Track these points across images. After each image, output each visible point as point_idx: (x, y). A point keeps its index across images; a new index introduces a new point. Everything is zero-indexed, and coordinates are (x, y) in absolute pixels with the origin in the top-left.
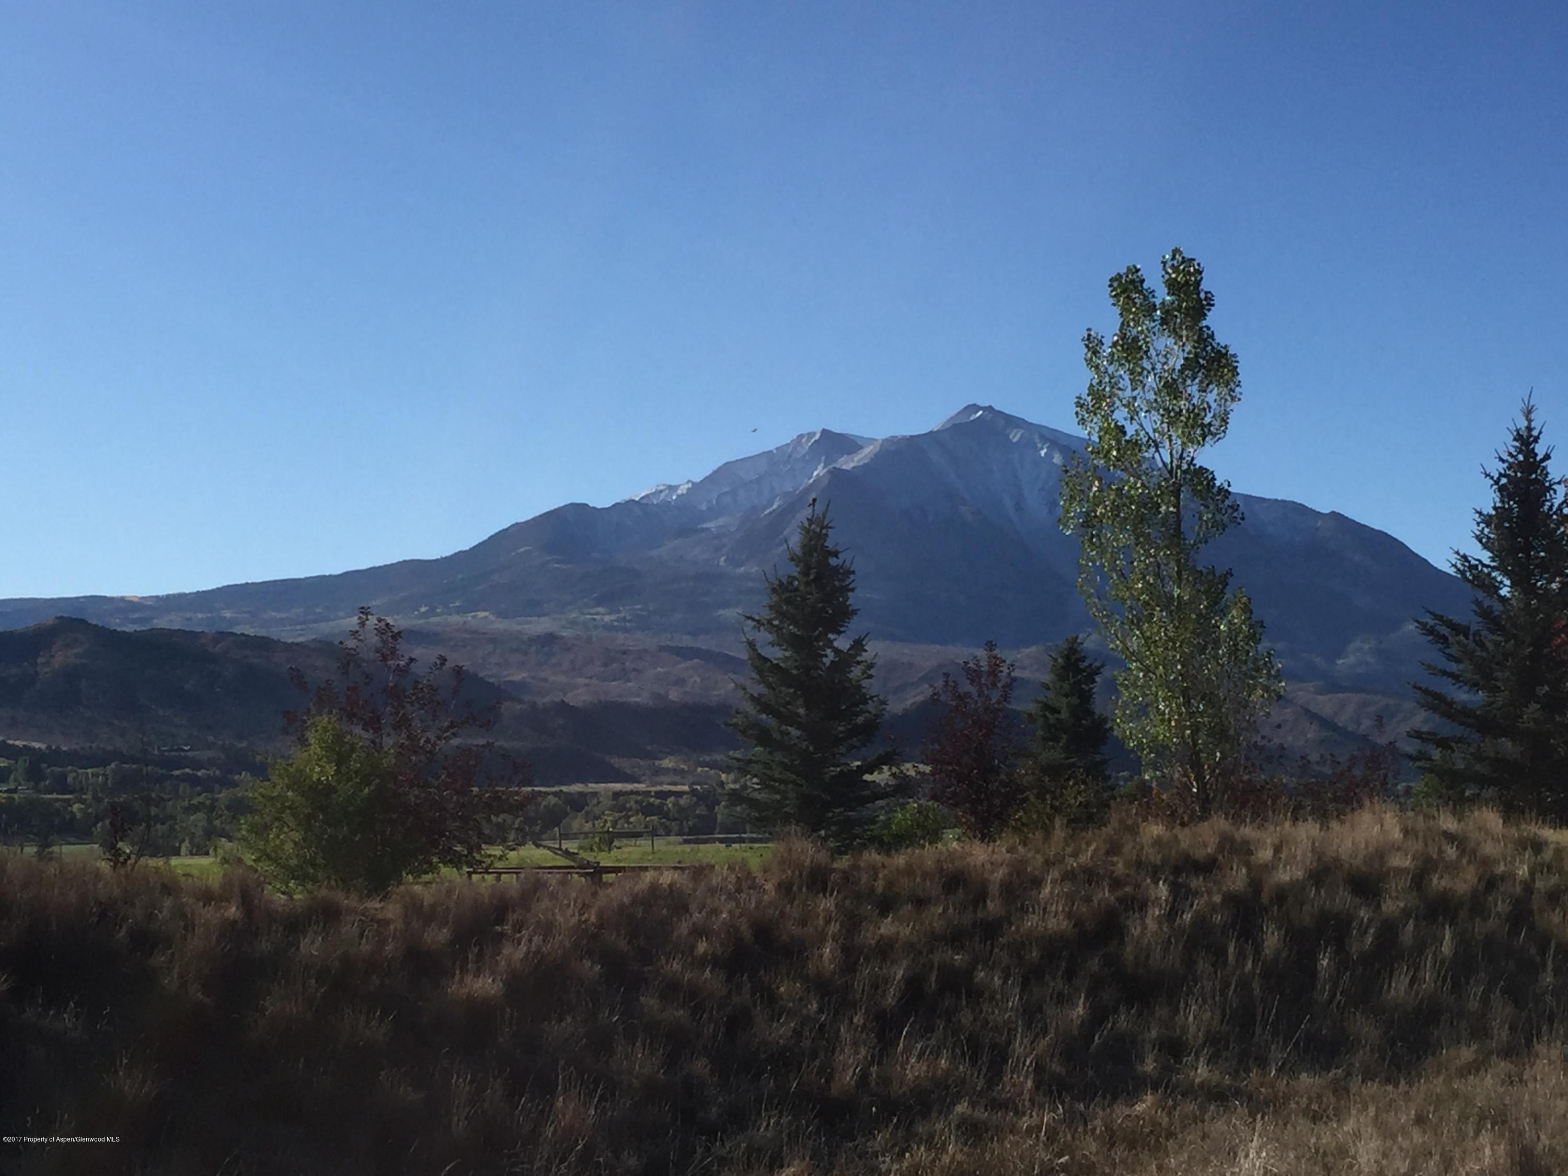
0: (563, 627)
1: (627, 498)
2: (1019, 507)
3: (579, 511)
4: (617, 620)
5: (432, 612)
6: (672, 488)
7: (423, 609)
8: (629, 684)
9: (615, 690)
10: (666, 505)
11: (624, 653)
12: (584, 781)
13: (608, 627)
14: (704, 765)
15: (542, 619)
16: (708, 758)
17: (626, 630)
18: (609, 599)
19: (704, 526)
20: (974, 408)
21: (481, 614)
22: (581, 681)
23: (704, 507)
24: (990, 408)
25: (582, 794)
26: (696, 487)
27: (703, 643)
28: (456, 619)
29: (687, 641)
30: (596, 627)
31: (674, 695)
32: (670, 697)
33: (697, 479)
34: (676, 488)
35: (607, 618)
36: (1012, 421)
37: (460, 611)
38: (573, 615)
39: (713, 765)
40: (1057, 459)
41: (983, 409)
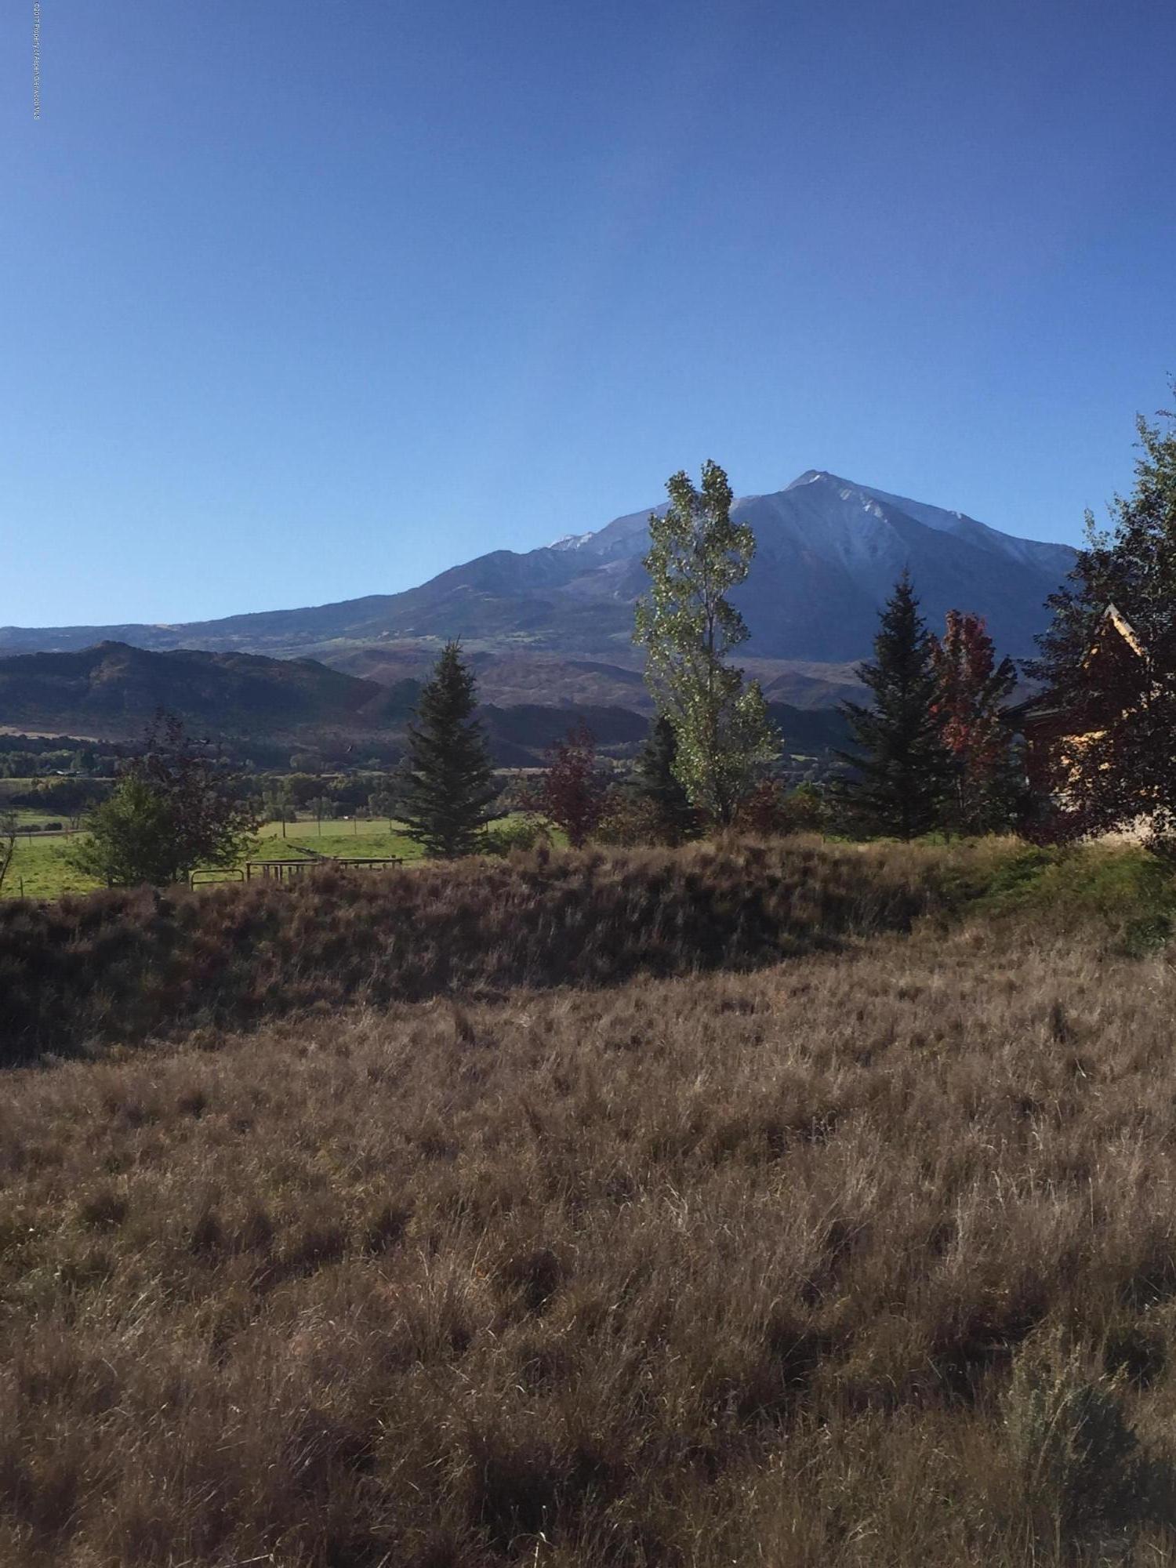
0: (493, 647)
1: (541, 546)
2: (847, 551)
3: (504, 556)
4: (535, 641)
5: (390, 637)
6: (577, 538)
7: (385, 633)
8: (544, 691)
9: (532, 696)
10: (572, 551)
11: (539, 667)
12: (508, 766)
13: (528, 647)
14: (600, 753)
15: (478, 641)
16: (602, 749)
17: (540, 649)
18: (528, 625)
19: (601, 567)
20: (813, 473)
21: (429, 638)
22: (507, 689)
23: (601, 553)
24: (825, 473)
25: (504, 777)
26: (595, 537)
27: (602, 659)
28: (410, 641)
29: (589, 657)
30: (519, 647)
31: (578, 698)
32: (576, 701)
33: (596, 531)
34: (580, 538)
35: (527, 640)
36: (843, 483)
37: (416, 635)
38: (500, 638)
39: (607, 754)
40: (878, 513)
41: (820, 473)
